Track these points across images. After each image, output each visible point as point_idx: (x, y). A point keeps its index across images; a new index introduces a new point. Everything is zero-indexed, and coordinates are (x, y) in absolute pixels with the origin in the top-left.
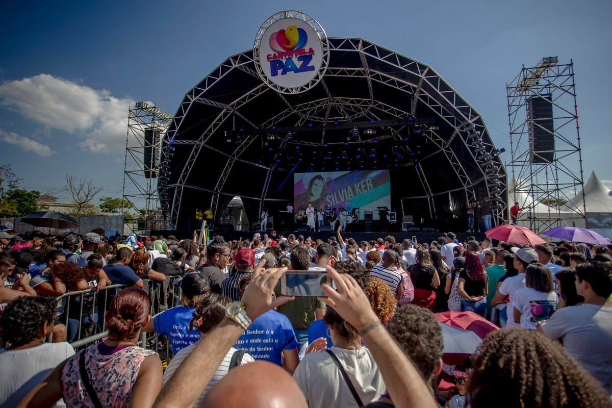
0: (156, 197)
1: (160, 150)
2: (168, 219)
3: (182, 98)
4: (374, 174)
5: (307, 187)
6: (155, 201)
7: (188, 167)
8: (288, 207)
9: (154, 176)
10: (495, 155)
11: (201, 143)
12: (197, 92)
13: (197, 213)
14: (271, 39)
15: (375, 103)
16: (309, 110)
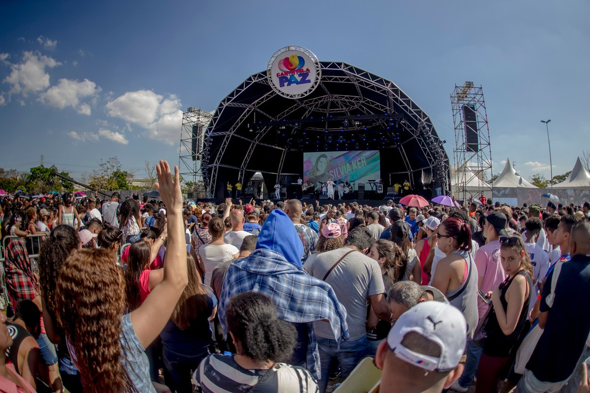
0: (199, 174)
1: (203, 140)
2: (208, 190)
3: (218, 104)
4: (368, 153)
5: (314, 164)
6: (199, 177)
7: (222, 151)
8: (299, 180)
9: (198, 159)
10: (440, 145)
11: (231, 133)
12: (228, 100)
13: (228, 185)
14: (279, 63)
15: (364, 100)
16: (313, 104)
